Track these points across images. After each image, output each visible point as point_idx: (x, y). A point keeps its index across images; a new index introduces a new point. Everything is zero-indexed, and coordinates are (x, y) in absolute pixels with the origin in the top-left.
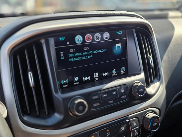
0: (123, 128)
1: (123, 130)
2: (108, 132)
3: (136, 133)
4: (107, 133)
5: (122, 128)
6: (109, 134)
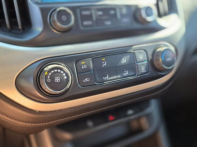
0: (125, 61)
1: (125, 62)
2: (104, 61)
3: (143, 69)
4: (103, 63)
5: (123, 60)
6: (106, 64)
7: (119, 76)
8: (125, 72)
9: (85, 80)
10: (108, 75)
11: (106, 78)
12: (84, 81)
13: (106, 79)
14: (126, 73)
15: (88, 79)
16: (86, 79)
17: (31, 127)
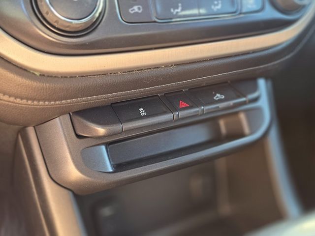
3: (251, 2)
7: (202, 11)
8: (216, 2)
9: (134, 10)
10: (180, 5)
11: (176, 10)
12: (132, 10)
13: (177, 13)
14: (217, 5)
15: (139, 9)
16: (136, 8)
17: (26, 108)
